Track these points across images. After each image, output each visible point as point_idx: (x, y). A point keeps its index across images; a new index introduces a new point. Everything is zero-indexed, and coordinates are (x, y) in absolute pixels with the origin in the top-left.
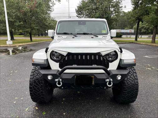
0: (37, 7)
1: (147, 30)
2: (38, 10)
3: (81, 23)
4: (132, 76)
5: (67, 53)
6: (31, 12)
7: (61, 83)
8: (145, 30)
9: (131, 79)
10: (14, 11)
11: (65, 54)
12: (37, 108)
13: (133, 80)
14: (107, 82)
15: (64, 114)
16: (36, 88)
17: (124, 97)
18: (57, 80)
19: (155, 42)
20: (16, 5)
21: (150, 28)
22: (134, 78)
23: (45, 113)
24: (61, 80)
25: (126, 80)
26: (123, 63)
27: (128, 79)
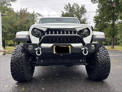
0: (25, 23)
1: (106, 43)
2: (26, 25)
3: (59, 19)
4: (104, 51)
5: (46, 29)
6: (20, 26)
7: (41, 52)
8: (105, 43)
9: (103, 54)
10: (8, 25)
11: (45, 30)
12: (16, 86)
13: (105, 55)
14: (83, 50)
15: (43, 89)
16: (17, 63)
17: (98, 71)
18: (37, 49)
19: (114, 48)
20: (10, 21)
21: (109, 41)
22: (105, 53)
23: (24, 89)
24: (40, 49)
25: (99, 55)
26: (95, 37)
27: (100, 54)
